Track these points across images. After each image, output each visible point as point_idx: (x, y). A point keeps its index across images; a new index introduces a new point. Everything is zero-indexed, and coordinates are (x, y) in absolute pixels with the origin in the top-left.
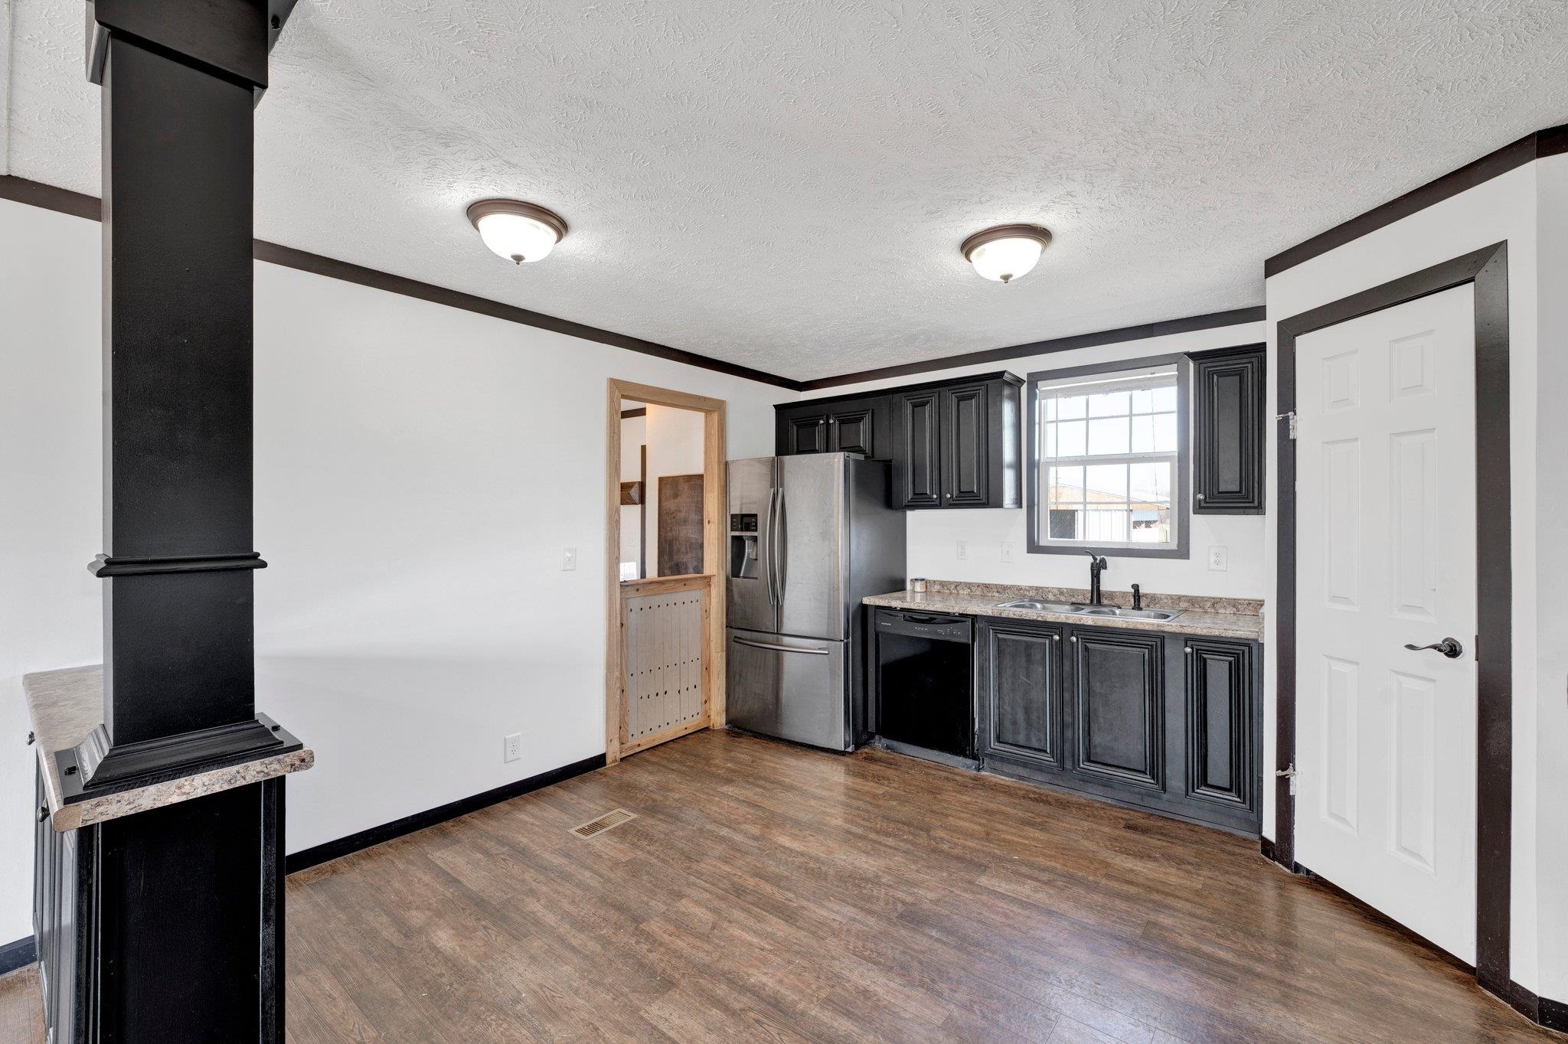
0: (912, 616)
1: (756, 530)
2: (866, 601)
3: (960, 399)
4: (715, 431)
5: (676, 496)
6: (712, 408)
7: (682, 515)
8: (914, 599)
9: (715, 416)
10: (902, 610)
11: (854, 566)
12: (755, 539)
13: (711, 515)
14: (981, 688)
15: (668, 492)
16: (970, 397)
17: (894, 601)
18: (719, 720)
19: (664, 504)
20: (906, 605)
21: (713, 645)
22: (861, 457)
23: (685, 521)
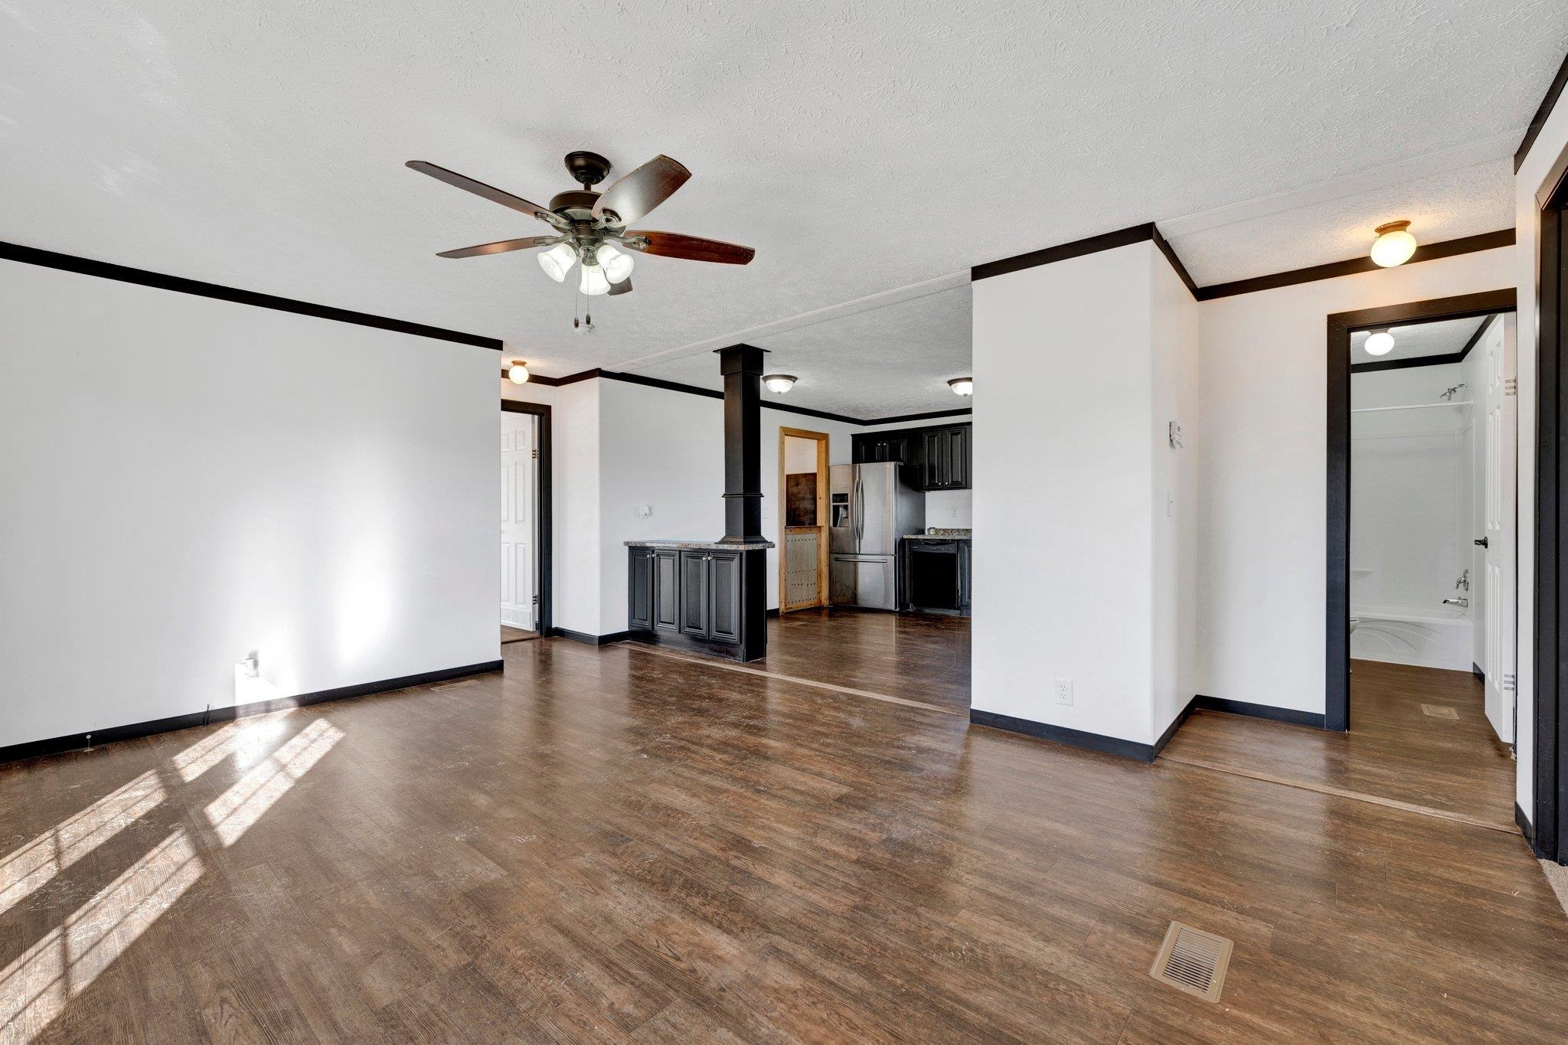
0: (927, 542)
1: (847, 502)
2: (905, 537)
3: (952, 434)
4: (823, 450)
5: (797, 485)
6: (822, 438)
7: (801, 495)
8: (929, 535)
9: (824, 442)
10: (923, 540)
11: (899, 519)
12: (846, 507)
13: (822, 495)
14: (961, 575)
15: (792, 483)
16: (957, 434)
17: (920, 537)
18: (825, 602)
19: (789, 489)
20: (925, 538)
21: (823, 563)
22: (902, 464)
23: (803, 498)
